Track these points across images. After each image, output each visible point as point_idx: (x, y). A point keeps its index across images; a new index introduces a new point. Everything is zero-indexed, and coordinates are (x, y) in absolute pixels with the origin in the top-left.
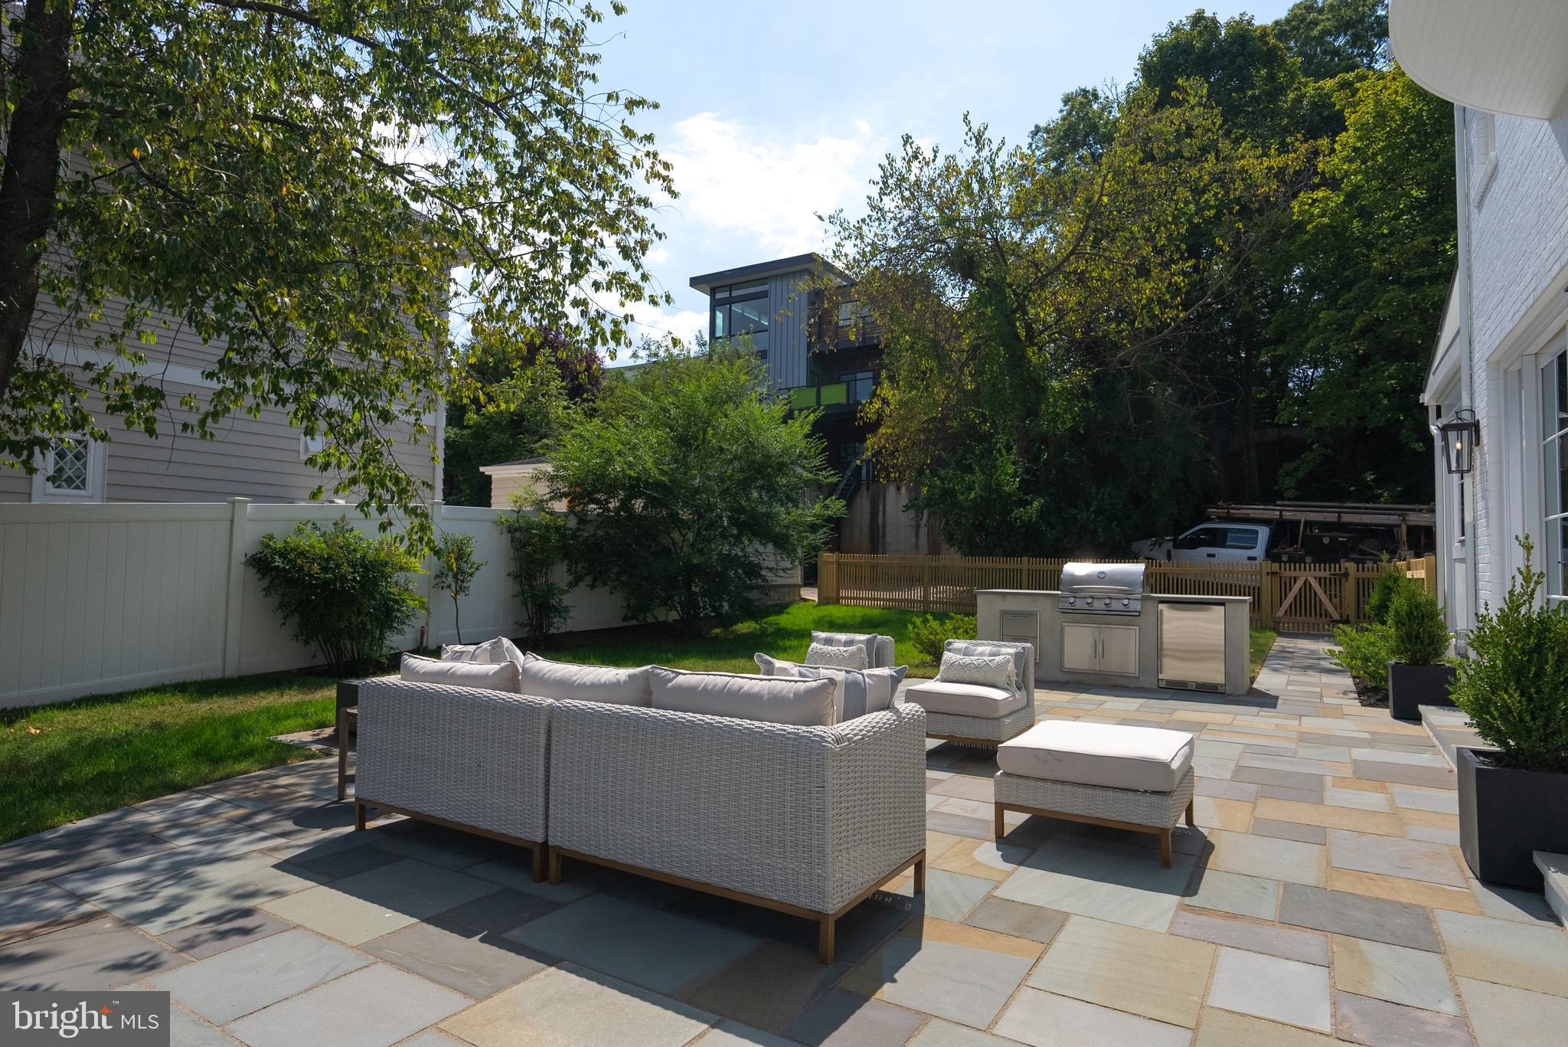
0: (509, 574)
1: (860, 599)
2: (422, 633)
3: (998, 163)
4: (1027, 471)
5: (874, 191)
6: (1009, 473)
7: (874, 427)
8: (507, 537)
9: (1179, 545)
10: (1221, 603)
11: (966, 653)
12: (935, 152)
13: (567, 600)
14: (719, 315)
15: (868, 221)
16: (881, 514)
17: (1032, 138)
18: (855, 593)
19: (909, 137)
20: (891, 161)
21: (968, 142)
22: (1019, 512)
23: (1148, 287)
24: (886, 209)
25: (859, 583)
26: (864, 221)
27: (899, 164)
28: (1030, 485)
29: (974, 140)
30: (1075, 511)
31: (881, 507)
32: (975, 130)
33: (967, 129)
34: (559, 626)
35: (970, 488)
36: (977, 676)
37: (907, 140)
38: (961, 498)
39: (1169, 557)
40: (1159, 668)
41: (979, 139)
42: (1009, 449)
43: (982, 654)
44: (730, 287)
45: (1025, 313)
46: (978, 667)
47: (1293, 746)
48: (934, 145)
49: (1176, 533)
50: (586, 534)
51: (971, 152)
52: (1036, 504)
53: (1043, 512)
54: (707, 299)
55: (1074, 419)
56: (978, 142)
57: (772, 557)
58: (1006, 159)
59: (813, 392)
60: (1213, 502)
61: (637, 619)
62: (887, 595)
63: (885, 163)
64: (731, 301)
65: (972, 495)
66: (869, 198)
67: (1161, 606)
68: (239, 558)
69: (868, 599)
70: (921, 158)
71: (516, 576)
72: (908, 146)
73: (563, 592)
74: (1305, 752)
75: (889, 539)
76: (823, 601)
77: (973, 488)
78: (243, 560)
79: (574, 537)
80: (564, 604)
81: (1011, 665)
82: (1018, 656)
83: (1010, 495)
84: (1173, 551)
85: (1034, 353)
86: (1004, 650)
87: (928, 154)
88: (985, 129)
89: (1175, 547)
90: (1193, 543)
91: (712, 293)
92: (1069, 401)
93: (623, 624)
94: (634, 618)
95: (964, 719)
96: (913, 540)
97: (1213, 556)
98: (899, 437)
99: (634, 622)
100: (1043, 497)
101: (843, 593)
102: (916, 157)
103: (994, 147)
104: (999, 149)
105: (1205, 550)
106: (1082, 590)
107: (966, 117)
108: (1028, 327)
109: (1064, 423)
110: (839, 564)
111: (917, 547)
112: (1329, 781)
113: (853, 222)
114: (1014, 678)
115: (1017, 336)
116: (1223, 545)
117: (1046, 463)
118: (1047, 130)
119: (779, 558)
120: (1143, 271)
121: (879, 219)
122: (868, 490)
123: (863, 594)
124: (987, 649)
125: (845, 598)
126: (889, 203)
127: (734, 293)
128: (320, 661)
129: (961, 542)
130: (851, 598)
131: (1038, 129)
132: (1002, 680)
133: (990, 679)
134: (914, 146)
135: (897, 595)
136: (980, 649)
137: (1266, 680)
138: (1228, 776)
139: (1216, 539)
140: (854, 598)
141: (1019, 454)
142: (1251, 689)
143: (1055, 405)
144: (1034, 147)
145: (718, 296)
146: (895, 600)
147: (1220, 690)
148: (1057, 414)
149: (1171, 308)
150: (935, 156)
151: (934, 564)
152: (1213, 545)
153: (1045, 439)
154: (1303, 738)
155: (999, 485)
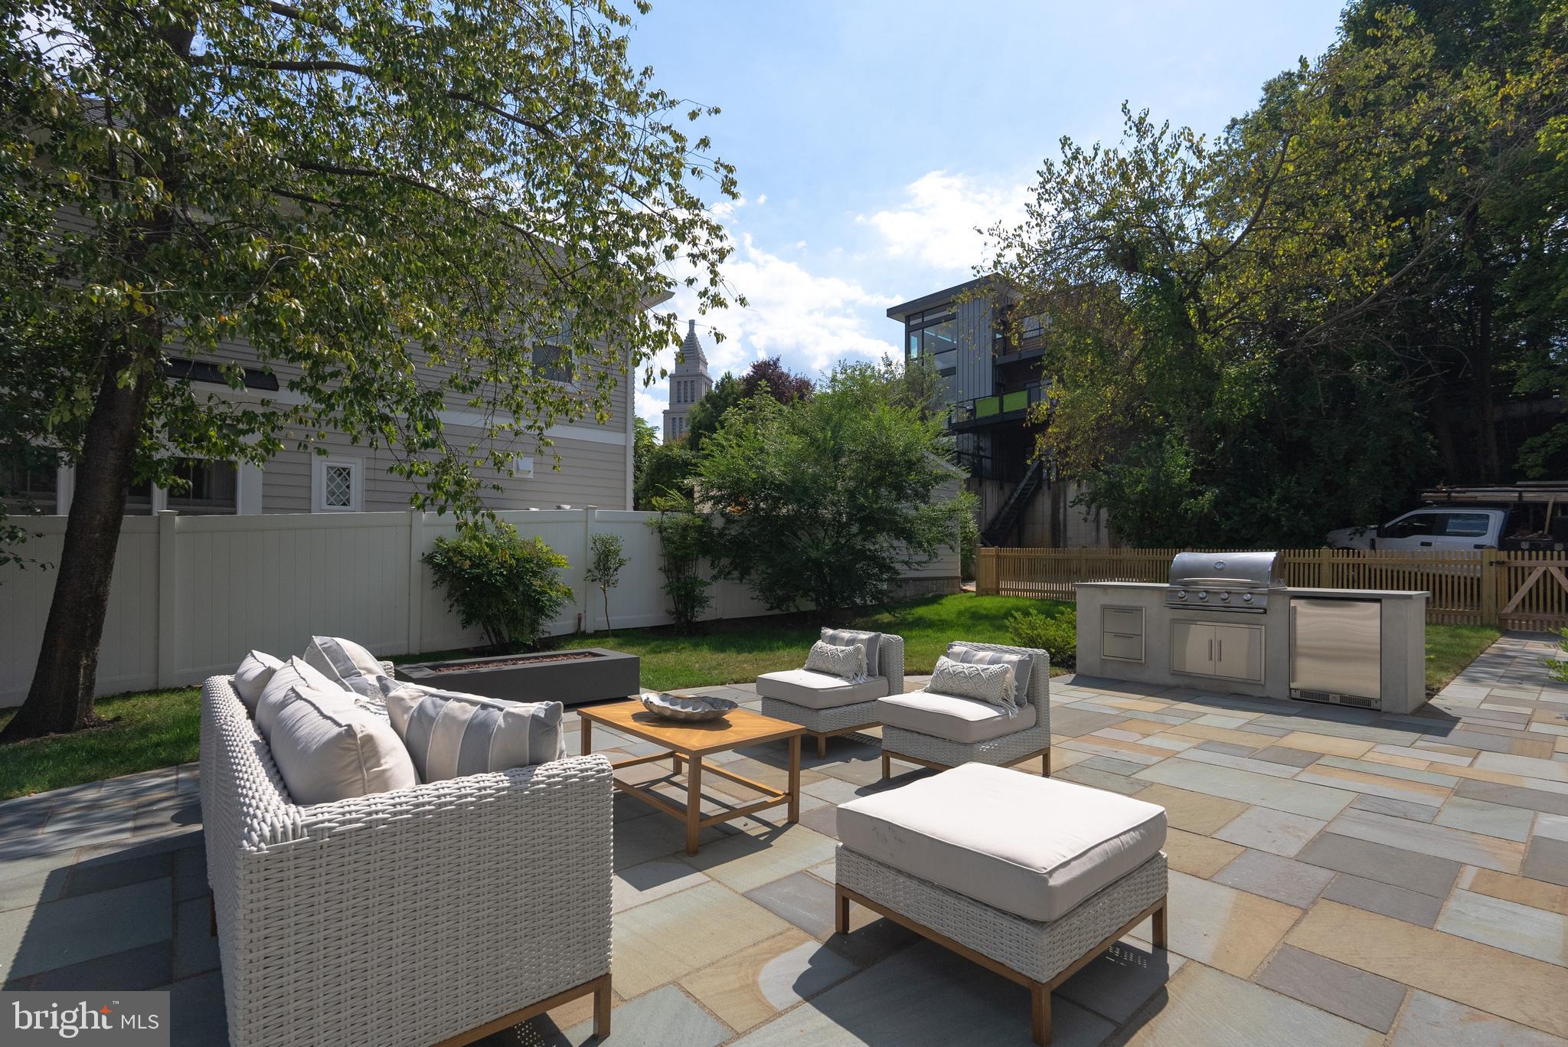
0: (660, 569)
1: (1018, 590)
2: (580, 619)
3: (1162, 148)
4: (1202, 461)
5: (1032, 199)
6: (1180, 464)
7: (1042, 427)
8: (657, 536)
9: (1383, 533)
10: (1377, 599)
11: (965, 658)
12: (1096, 149)
13: (707, 592)
14: (914, 340)
15: (1025, 228)
16: (1062, 510)
17: (1228, 133)
18: (1013, 585)
19: (1066, 139)
20: (1049, 165)
21: (1129, 132)
22: (1188, 503)
23: (1341, 256)
24: (1045, 214)
25: (1017, 576)
26: (1021, 228)
27: (1059, 167)
28: (1203, 475)
29: (1134, 129)
30: (1253, 500)
31: (1062, 505)
32: (1135, 118)
33: (1126, 118)
34: (703, 615)
35: (1138, 482)
36: (966, 687)
37: (1065, 142)
38: (1127, 491)
39: (1373, 546)
40: (1291, 675)
41: (1141, 127)
42: (1181, 441)
43: (981, 661)
44: (923, 314)
45: (1198, 299)
46: (968, 677)
47: (1437, 802)
48: (1094, 142)
49: (1382, 522)
50: (733, 532)
51: (1132, 143)
52: (1208, 495)
53: (1216, 503)
54: (903, 325)
55: (1252, 404)
56: (1138, 131)
57: (905, 551)
58: (1171, 142)
59: (996, 400)
60: (1431, 484)
61: (780, 609)
62: (1046, 586)
63: (1044, 168)
64: (922, 326)
65: (1140, 488)
66: (1027, 205)
67: (1293, 603)
68: (417, 557)
69: (1027, 591)
70: (1081, 157)
71: (666, 571)
72: (1067, 147)
73: (707, 584)
74: (1456, 816)
75: (1069, 534)
76: (981, 592)
77: (1138, 481)
78: (421, 558)
79: (721, 535)
80: (705, 594)
81: (1010, 676)
82: (1021, 665)
83: (1180, 486)
84: (1378, 540)
85: (1206, 340)
86: (1008, 657)
87: (1089, 153)
88: (1146, 115)
89: (1379, 536)
90: (1403, 532)
91: (907, 321)
92: (1247, 386)
93: (770, 613)
94: (778, 607)
95: (934, 740)
96: (1094, 534)
97: (1429, 544)
98: (1069, 436)
99: (777, 612)
100: (1218, 487)
101: (1002, 585)
102: (1075, 158)
103: (1157, 133)
104: (1163, 133)
105: (1417, 539)
106: (1195, 583)
107: (1125, 106)
108: (1202, 313)
109: (1240, 409)
110: (998, 557)
111: (1098, 541)
112: (1468, 876)
113: (1011, 232)
114: (1013, 693)
115: (1187, 323)
116: (1442, 532)
117: (1223, 452)
118: (1245, 121)
119: (911, 551)
120: (1336, 240)
121: (1037, 225)
122: (1049, 488)
123: (1021, 586)
124: (988, 655)
125: (1004, 590)
126: (1048, 209)
127: (926, 319)
128: (486, 642)
129: (1129, 535)
130: (1010, 590)
131: (1234, 122)
132: (995, 694)
133: (982, 691)
134: (1074, 147)
135: (1055, 587)
136: (981, 654)
137: (1456, 694)
138: (1293, 850)
139: (1435, 526)
140: (1013, 590)
141: (1191, 445)
142: (1426, 704)
143: (1230, 391)
144: (1230, 141)
145: (912, 323)
146: (1053, 592)
147: (1374, 705)
148: (1233, 401)
149: (1373, 274)
150: (1096, 154)
151: (1115, 557)
152: (1430, 533)
153: (1223, 428)
154: (1465, 790)
155: (1169, 476)
